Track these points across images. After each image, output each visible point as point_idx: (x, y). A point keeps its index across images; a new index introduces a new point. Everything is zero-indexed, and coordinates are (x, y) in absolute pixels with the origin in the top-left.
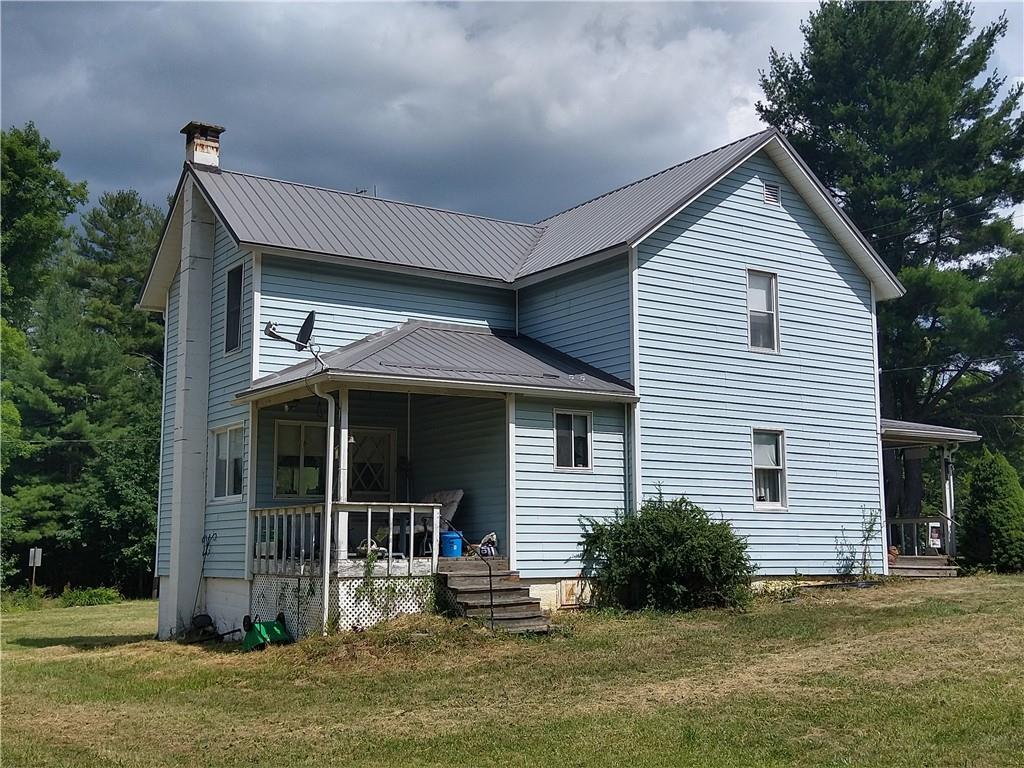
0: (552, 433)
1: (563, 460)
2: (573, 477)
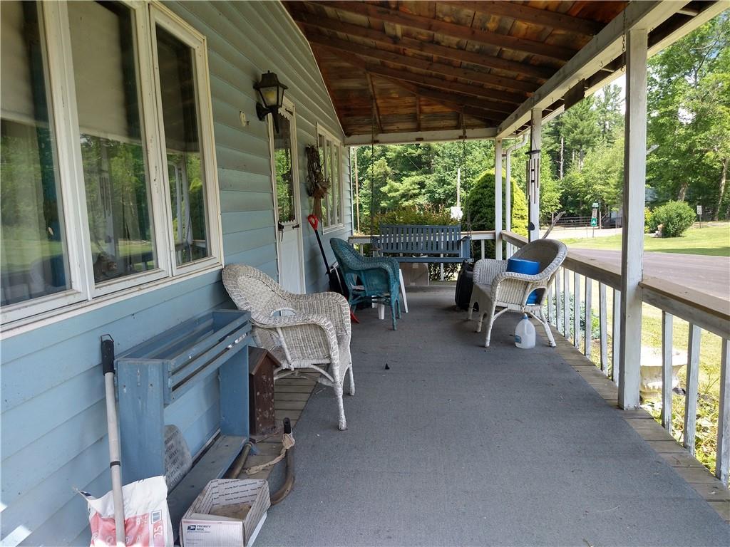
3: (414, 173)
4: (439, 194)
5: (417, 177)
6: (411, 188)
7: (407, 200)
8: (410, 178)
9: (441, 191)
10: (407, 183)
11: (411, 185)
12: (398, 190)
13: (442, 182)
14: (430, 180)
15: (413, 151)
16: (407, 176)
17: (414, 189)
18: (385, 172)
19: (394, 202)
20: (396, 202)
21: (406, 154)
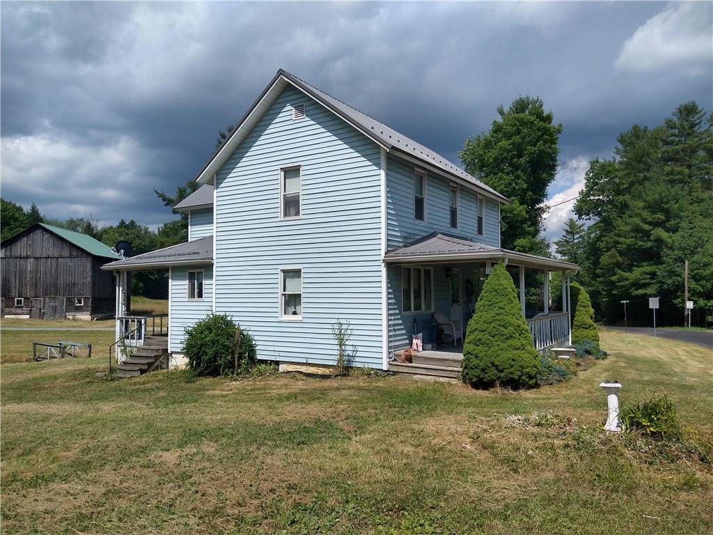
0: (187, 282)
1: (192, 295)
2: (196, 304)
3: (645, 264)
4: (668, 285)
5: (648, 268)
6: (641, 278)
7: (637, 289)
8: (641, 268)
9: (669, 281)
10: (637, 273)
11: (641, 275)
12: (627, 279)
13: (672, 273)
14: (660, 271)
15: (644, 244)
16: (638, 266)
17: (644, 279)
18: (618, 262)
19: (625, 290)
20: (627, 291)
21: (636, 246)
